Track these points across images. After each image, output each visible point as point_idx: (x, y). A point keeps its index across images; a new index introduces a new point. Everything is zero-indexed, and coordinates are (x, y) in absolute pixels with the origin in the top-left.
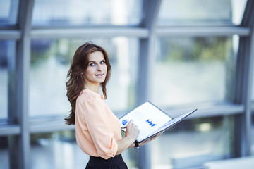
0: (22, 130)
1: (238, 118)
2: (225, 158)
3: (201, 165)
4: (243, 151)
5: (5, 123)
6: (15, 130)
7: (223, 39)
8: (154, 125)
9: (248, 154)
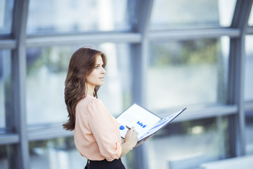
0: (20, 138)
1: (232, 118)
2: (220, 159)
3: (198, 167)
4: (238, 151)
5: (3, 132)
6: (13, 139)
7: (214, 41)
8: (144, 126)
9: (243, 154)
